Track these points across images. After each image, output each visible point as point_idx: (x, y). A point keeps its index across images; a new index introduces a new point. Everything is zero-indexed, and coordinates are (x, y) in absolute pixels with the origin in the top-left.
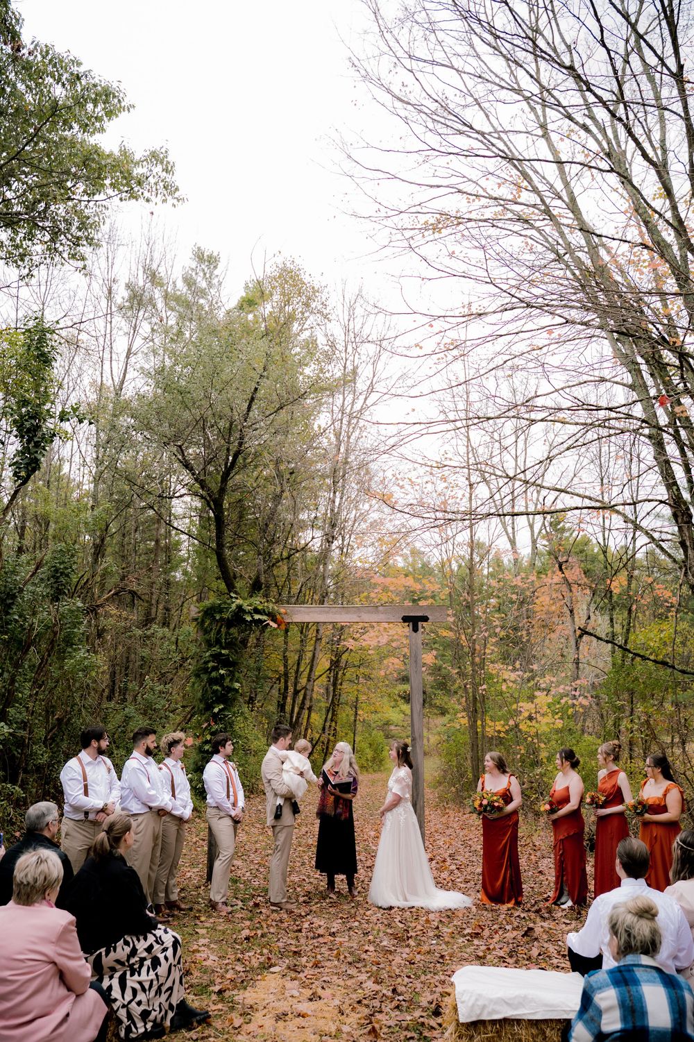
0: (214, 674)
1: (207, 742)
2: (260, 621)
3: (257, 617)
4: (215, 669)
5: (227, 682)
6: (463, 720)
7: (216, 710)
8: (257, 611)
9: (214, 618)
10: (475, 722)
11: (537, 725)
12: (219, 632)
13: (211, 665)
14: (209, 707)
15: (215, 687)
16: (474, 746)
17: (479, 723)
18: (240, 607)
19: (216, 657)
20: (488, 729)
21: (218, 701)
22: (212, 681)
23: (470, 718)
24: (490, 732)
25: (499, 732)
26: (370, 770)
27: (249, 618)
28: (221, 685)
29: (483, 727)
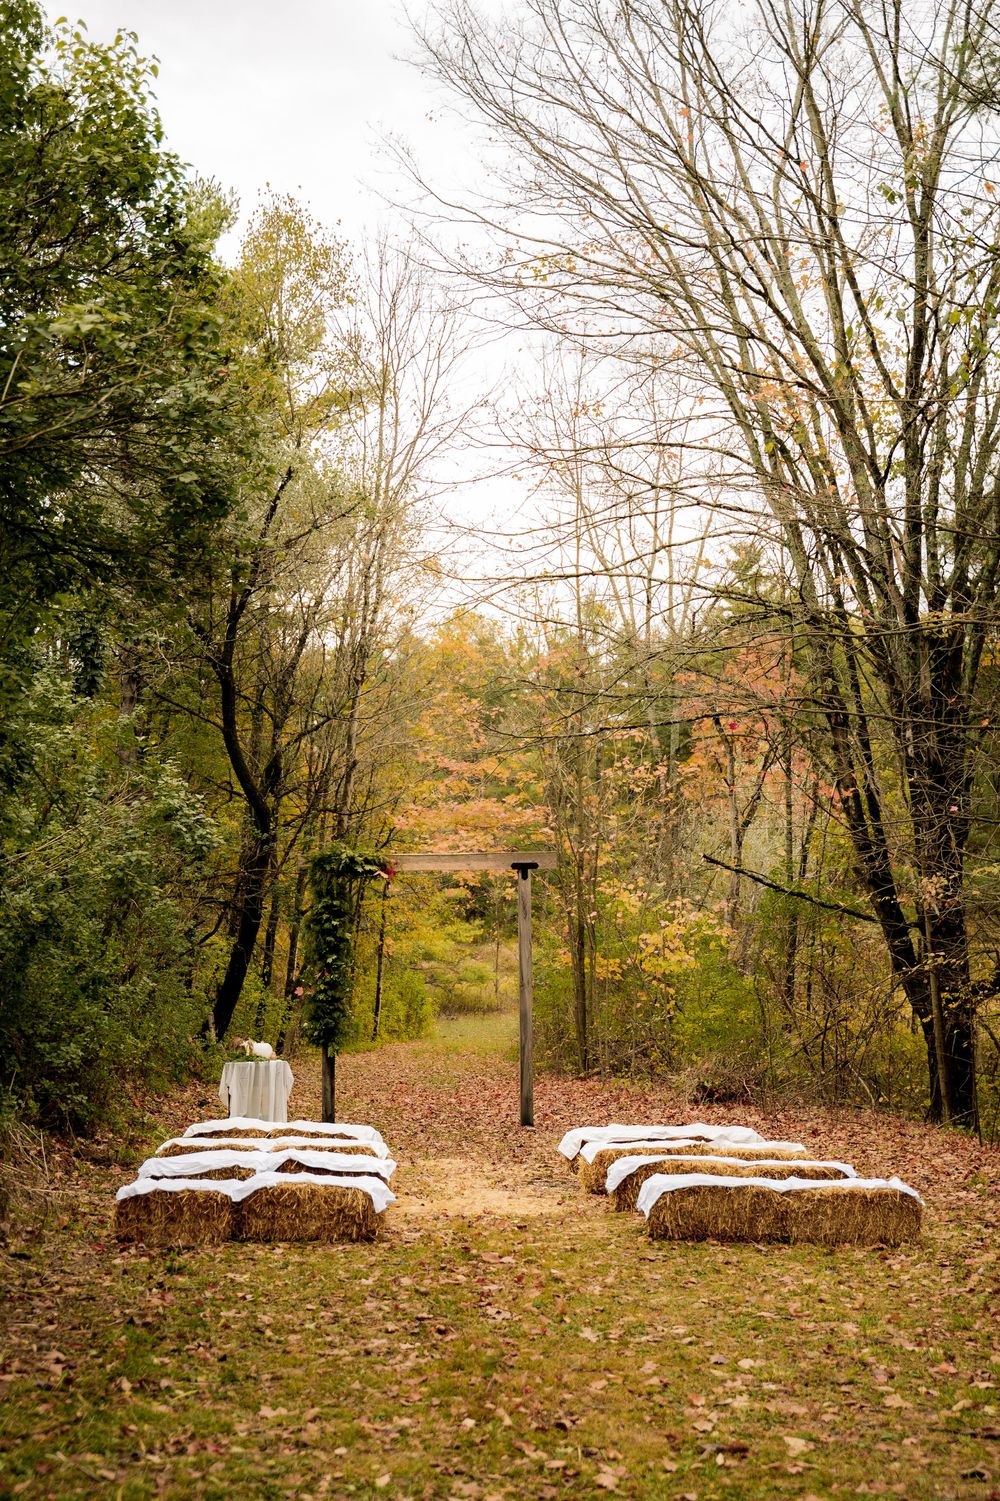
0: (327, 925)
1: (321, 992)
2: (371, 872)
3: (368, 867)
4: (328, 920)
5: (339, 933)
6: (565, 958)
7: (330, 960)
8: (367, 861)
9: (324, 870)
10: (581, 959)
11: (664, 964)
12: (330, 883)
13: (325, 916)
14: (323, 958)
15: (329, 939)
16: (581, 993)
17: (587, 960)
18: (352, 859)
19: (328, 908)
20: (598, 970)
21: (331, 952)
22: (325, 933)
23: (574, 954)
24: (601, 972)
25: (613, 972)
26: (403, 1035)
27: (360, 870)
28: (335, 936)
29: (593, 967)
